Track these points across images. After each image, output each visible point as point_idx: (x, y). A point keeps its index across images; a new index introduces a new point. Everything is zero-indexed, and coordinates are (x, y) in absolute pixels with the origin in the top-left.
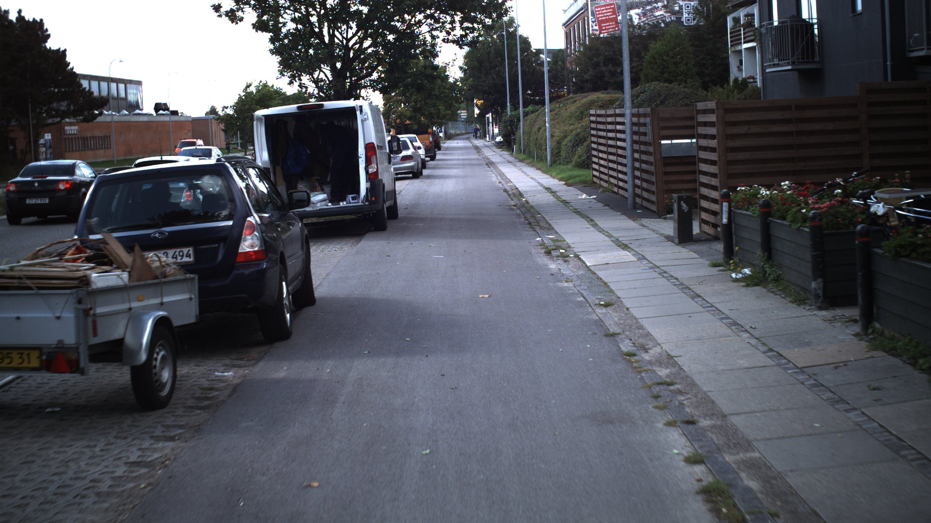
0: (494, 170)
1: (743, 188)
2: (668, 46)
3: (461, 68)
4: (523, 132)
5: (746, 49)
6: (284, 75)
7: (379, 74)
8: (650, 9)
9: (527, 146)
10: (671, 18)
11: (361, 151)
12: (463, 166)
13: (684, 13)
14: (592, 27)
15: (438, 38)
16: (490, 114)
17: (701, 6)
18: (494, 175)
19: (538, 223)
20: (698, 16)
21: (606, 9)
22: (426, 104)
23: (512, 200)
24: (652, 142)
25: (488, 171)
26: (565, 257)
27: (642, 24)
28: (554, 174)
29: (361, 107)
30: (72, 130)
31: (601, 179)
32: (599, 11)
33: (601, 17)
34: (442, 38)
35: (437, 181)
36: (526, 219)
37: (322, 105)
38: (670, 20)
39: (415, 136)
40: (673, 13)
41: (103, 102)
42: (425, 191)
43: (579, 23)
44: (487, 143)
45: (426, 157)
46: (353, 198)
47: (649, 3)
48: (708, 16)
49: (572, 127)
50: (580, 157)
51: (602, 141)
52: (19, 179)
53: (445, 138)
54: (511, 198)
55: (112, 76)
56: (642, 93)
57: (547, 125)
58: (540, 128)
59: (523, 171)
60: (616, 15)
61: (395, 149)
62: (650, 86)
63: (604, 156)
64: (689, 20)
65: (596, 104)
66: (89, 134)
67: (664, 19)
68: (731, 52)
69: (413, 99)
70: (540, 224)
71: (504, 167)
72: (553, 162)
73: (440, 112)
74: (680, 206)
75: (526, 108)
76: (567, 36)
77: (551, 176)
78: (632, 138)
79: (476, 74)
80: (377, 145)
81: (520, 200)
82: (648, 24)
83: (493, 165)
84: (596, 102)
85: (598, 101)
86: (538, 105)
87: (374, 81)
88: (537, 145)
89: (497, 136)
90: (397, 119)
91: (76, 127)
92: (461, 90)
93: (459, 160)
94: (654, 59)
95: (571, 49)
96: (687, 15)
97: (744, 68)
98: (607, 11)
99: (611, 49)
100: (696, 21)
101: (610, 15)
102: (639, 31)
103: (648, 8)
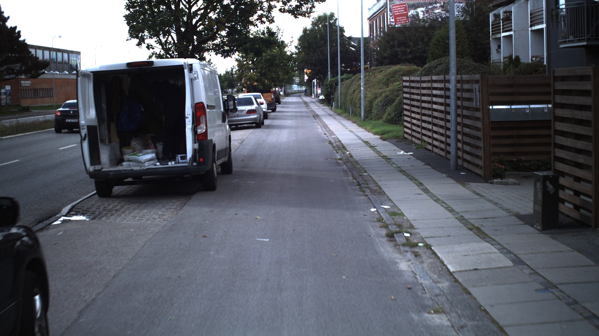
0: (319, 122)
3: (296, 47)
4: (341, 93)
5: (504, 37)
6: (132, 38)
7: (222, 39)
8: (431, 8)
9: (344, 104)
10: (446, 15)
11: (189, 111)
13: (456, 12)
14: (390, 19)
15: (276, 7)
16: (316, 80)
17: (467, 7)
18: (319, 127)
19: (367, 184)
20: (465, 14)
21: (400, 7)
22: (269, 70)
23: (338, 153)
24: (480, 108)
25: (315, 123)
26: (414, 247)
27: (425, 18)
28: (368, 128)
29: (191, 65)
30: (26, 84)
31: (413, 136)
32: (395, 8)
33: (397, 13)
34: (279, 8)
35: (274, 131)
37: (152, 62)
39: (260, 94)
40: (448, 11)
41: (45, 64)
43: (380, 17)
44: (313, 100)
45: (268, 110)
46: (179, 159)
47: (431, 4)
48: (472, 14)
49: (381, 90)
50: (389, 114)
51: (415, 103)
52: (61, 109)
54: (336, 151)
55: (54, 47)
56: (439, 65)
57: (362, 88)
58: (355, 91)
59: (342, 124)
60: (407, 12)
62: (445, 60)
63: (418, 116)
64: (458, 16)
66: (39, 87)
67: (441, 15)
68: (492, 38)
69: (259, 66)
70: (370, 186)
71: (326, 119)
72: (366, 117)
73: (279, 77)
75: (344, 75)
76: (371, 26)
77: (366, 129)
78: (456, 103)
79: (307, 51)
80: (207, 105)
81: (344, 153)
82: (430, 19)
83: (318, 118)
84: (399, 72)
86: (350, 74)
87: (217, 45)
88: (353, 104)
89: (320, 95)
90: (247, 81)
91: (30, 82)
92: (295, 61)
93: (292, 112)
94: (439, 42)
95: (373, 35)
96: (457, 13)
97: (502, 51)
98: (400, 9)
99: (403, 36)
100: (463, 18)
101: (403, 12)
102: (423, 23)
103: (430, 7)
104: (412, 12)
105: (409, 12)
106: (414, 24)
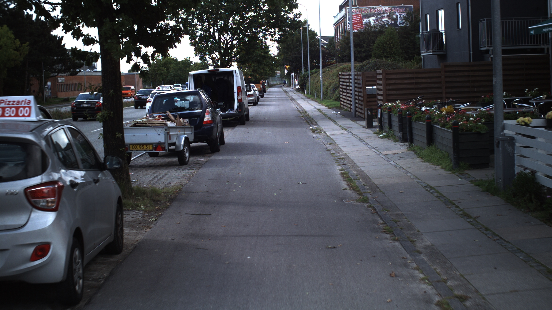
0: (294, 102)
1: (386, 104)
2: (386, 39)
3: (277, 49)
4: (310, 83)
6: (197, 56)
9: (312, 90)
10: (391, 22)
11: (235, 90)
12: (278, 100)
13: (399, 19)
14: (349, 27)
16: (293, 73)
17: (408, 16)
18: (294, 104)
19: (311, 122)
20: (406, 21)
21: (357, 17)
22: (259, 68)
24: (362, 87)
25: (291, 103)
26: (320, 133)
27: (376, 25)
28: (323, 104)
29: (235, 71)
30: (61, 80)
31: (344, 105)
33: (354, 21)
34: (269, 39)
35: (265, 107)
36: (306, 121)
37: (219, 70)
38: (391, 23)
39: (254, 84)
40: (393, 19)
42: (260, 111)
43: (342, 24)
44: (291, 89)
45: (259, 96)
46: (231, 110)
47: (380, 14)
48: (412, 21)
49: (333, 80)
50: (336, 95)
53: (268, 87)
54: (301, 114)
56: (368, 64)
57: (321, 79)
58: (318, 81)
60: (362, 20)
61: (248, 89)
62: (371, 61)
63: (345, 94)
64: (401, 23)
65: (346, 69)
66: (70, 82)
67: (388, 22)
69: (252, 65)
70: (313, 123)
71: (299, 101)
72: (324, 98)
73: (266, 72)
74: (367, 113)
75: (313, 70)
76: (336, 30)
78: (354, 85)
79: (286, 51)
80: (242, 88)
81: (305, 114)
82: (379, 25)
83: (294, 100)
85: (347, 67)
86: (317, 69)
88: (316, 90)
89: (297, 85)
91: (64, 79)
92: (277, 61)
93: (276, 97)
94: (379, 45)
95: (338, 38)
96: (400, 21)
98: (357, 18)
99: (359, 39)
100: (405, 24)
101: (359, 20)
102: (374, 29)
103: (379, 16)
104: (365, 21)
105: (363, 20)
106: (367, 29)
